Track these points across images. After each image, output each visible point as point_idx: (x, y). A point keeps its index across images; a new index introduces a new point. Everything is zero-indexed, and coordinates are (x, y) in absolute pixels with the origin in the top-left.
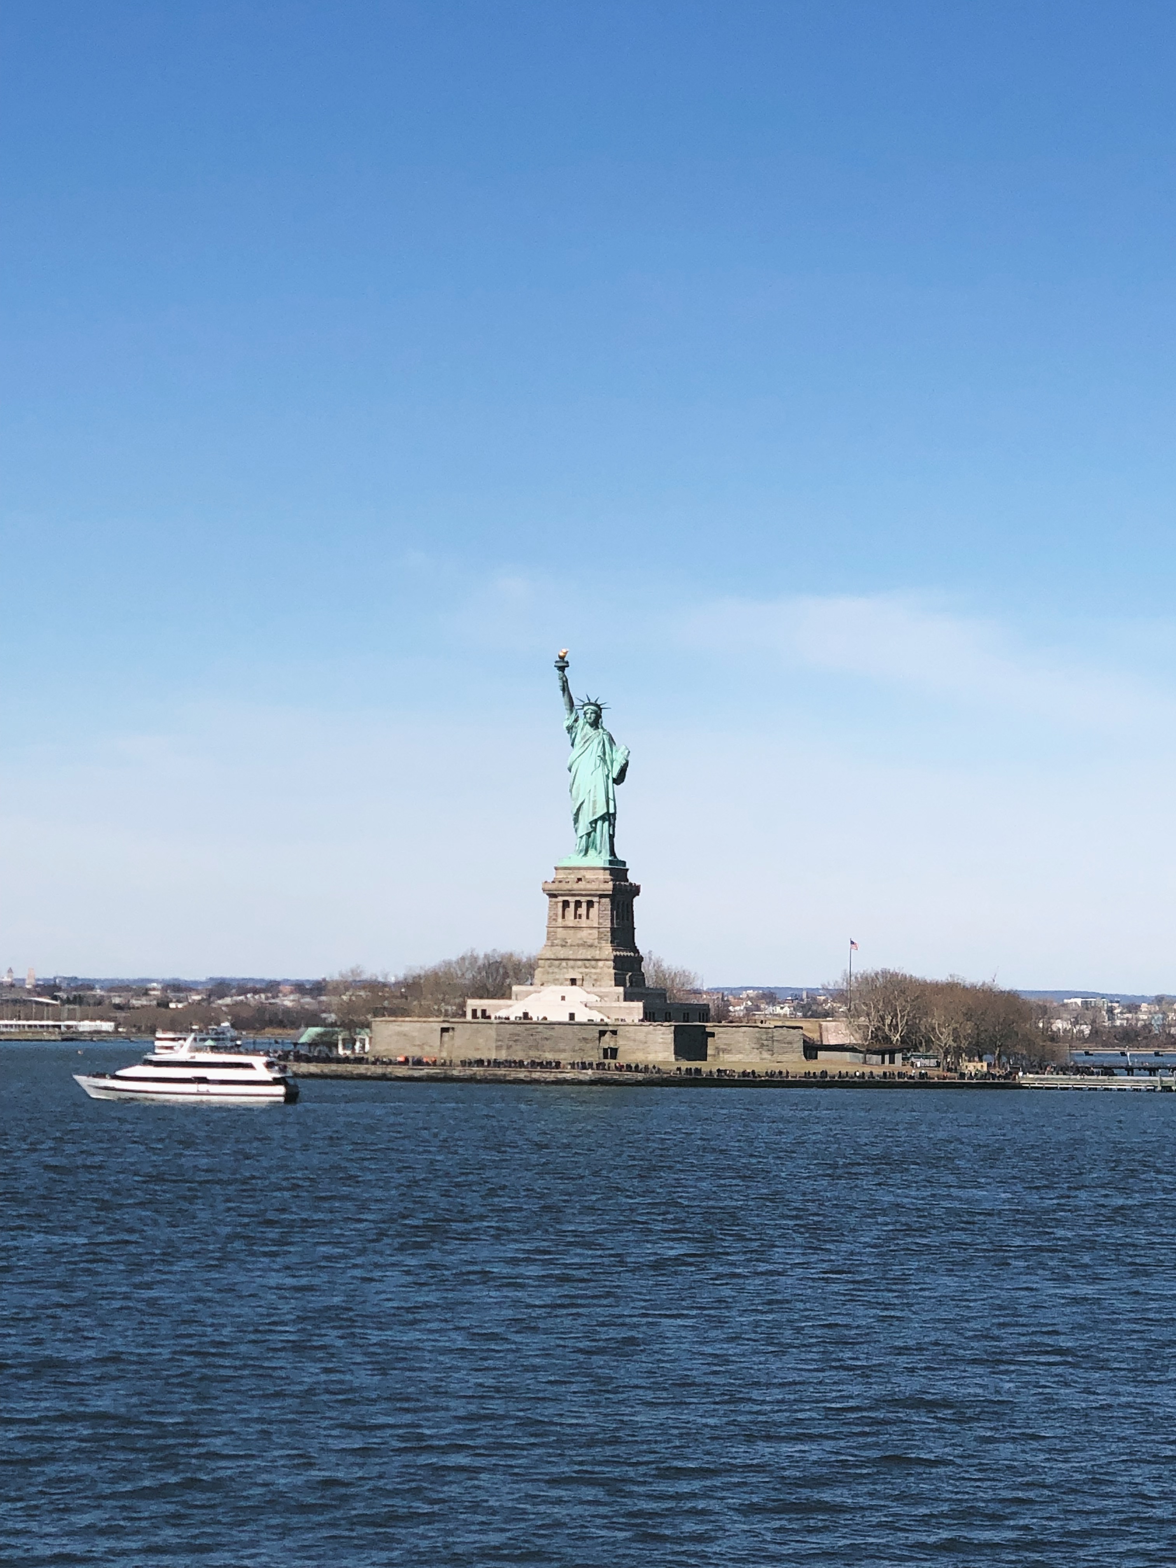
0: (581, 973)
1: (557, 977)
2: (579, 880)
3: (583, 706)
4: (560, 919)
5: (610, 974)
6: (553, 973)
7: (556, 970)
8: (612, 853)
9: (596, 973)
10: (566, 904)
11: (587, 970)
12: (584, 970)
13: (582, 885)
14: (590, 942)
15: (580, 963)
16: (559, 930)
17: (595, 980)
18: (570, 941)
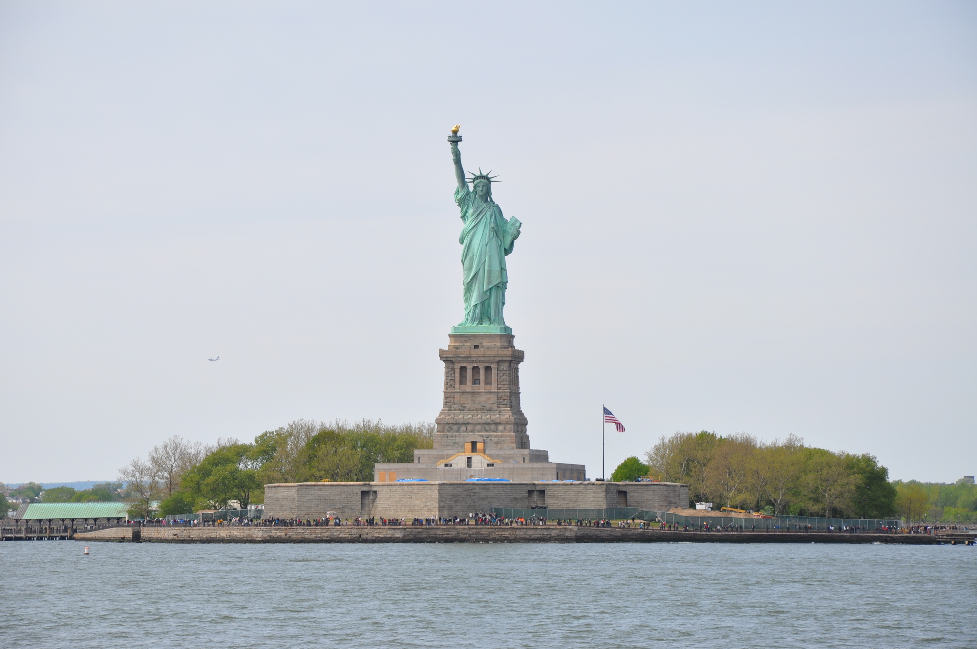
0: (482, 437)
1: (457, 440)
2: (476, 347)
3: (474, 179)
4: (457, 385)
5: (511, 437)
6: (452, 436)
7: (456, 434)
9: (496, 437)
10: (463, 369)
11: (487, 434)
12: (484, 434)
14: (488, 406)
15: (478, 427)
16: (457, 396)
17: (497, 443)
18: (468, 406)
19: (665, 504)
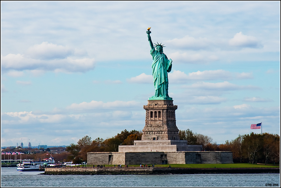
0: (157, 136)
1: (149, 137)
2: (156, 104)
3: (157, 46)
4: (150, 118)
5: (166, 136)
6: (148, 136)
7: (149, 135)
8: (167, 95)
9: (162, 136)
10: (152, 112)
11: (159, 135)
12: (158, 135)
13: (157, 106)
14: (160, 125)
15: (156, 132)
16: (150, 121)
17: (162, 138)
18: (153, 125)
19: (215, 159)
